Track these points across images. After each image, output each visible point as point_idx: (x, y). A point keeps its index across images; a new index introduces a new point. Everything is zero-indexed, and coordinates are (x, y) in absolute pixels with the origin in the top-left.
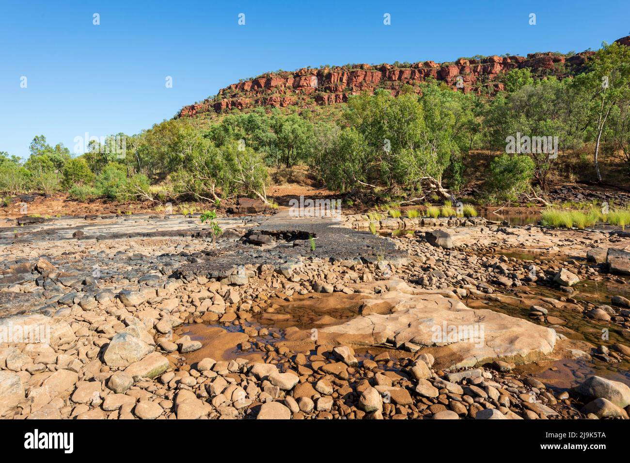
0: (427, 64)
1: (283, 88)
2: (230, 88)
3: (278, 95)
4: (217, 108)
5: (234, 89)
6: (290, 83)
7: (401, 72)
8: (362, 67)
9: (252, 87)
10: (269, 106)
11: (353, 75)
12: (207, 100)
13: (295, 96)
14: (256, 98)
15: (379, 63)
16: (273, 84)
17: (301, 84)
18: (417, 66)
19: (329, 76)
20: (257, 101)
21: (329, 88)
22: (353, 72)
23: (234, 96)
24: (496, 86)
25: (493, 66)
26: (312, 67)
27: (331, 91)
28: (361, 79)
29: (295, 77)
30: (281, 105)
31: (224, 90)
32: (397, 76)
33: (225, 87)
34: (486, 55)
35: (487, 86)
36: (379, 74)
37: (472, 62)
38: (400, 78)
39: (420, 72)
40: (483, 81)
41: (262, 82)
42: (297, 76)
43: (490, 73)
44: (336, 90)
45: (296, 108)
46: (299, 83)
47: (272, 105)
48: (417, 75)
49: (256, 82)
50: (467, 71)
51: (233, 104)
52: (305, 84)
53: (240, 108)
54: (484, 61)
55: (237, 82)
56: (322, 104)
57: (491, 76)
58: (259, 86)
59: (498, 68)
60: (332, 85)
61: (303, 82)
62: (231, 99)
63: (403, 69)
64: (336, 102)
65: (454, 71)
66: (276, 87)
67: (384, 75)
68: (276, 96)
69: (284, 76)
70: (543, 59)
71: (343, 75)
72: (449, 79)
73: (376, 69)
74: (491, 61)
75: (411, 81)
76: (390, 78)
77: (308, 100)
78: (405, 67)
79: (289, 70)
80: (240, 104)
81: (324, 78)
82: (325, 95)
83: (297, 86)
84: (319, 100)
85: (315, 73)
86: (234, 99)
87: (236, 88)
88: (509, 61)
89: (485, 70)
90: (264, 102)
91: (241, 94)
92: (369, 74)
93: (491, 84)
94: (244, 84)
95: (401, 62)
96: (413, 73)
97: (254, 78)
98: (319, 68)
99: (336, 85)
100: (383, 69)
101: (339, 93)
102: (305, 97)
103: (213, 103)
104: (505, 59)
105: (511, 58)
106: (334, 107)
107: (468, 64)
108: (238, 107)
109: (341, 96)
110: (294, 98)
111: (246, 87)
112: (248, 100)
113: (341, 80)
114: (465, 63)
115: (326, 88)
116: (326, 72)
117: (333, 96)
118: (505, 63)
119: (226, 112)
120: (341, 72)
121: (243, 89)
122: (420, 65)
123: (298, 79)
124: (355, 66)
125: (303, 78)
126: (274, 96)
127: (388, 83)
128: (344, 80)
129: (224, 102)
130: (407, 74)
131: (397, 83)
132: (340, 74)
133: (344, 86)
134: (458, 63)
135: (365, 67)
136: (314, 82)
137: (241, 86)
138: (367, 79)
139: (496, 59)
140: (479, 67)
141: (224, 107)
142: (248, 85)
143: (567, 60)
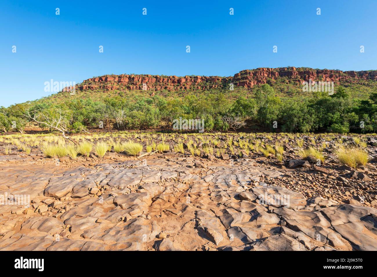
0: (173, 77)
1: (113, 82)
2: (88, 80)
3: (110, 85)
4: (81, 88)
5: (90, 80)
6: (117, 80)
7: (163, 79)
8: (147, 76)
9: (99, 81)
10: (106, 89)
11: (143, 79)
12: (77, 85)
13: (118, 86)
14: (100, 85)
15: (155, 75)
16: (108, 80)
17: (121, 81)
18: (170, 77)
19: (133, 78)
20: (100, 87)
21: (133, 84)
22: (144, 78)
23: (89, 84)
24: (198, 87)
25: (197, 79)
26: (127, 74)
27: (134, 85)
28: (147, 81)
29: (119, 78)
30: (112, 89)
31: (86, 81)
32: (162, 81)
33: (86, 79)
34: (195, 75)
35: (194, 87)
36: (155, 79)
37: (190, 77)
38: (163, 82)
39: (171, 80)
40: (194, 85)
41: (104, 79)
42: (120, 77)
43: (196, 82)
44: (136, 84)
45: (118, 91)
46: (120, 80)
47: (107, 89)
48: (170, 81)
49: (100, 78)
50: (188, 81)
51: (89, 87)
52: (123, 81)
53: (92, 89)
54: (195, 77)
55: (92, 78)
56: (130, 90)
57: (196, 84)
58: (102, 80)
59: (199, 80)
60: (135, 82)
61: (122, 80)
62: (88, 85)
63: (164, 78)
64: (136, 89)
65: (183, 80)
66: (110, 81)
67: (157, 80)
68: (109, 85)
69: (114, 77)
70: (214, 78)
71: (139, 78)
72: (181, 83)
73: (154, 77)
74: (197, 78)
75: (167, 83)
76: (159, 81)
77: (124, 88)
78: (165, 77)
79: (116, 74)
80: (93, 88)
81: (131, 79)
82: (131, 86)
83: (119, 81)
84: (129, 88)
85: (128, 76)
86: (90, 85)
87: (91, 80)
88: (203, 78)
89: (195, 81)
90: (104, 87)
91: (93, 83)
92: (150, 79)
93: (196, 86)
94: (95, 79)
95: (164, 75)
96: (168, 80)
97: (100, 76)
98: (130, 75)
99: (136, 83)
100: (156, 77)
101: (137, 86)
102: (122, 86)
103: (80, 86)
104: (202, 77)
105: (204, 77)
106: (135, 91)
107: (189, 77)
108: (91, 89)
109: (138, 87)
110: (118, 87)
111: (96, 80)
112: (96, 86)
113: (139, 81)
114: (188, 78)
115: (132, 83)
116: (133, 76)
117: (135, 87)
118: (202, 79)
119: (85, 91)
120: (138, 77)
121: (94, 81)
122: (171, 77)
123: (120, 78)
124: (145, 75)
125: (122, 78)
126: (108, 85)
127: (158, 83)
128: (140, 81)
129: (85, 86)
130: (166, 80)
131: (161, 83)
132: (138, 78)
133: (140, 83)
134: (185, 77)
135: (149, 76)
136: (127, 80)
137: (94, 80)
138: (149, 81)
139: (198, 77)
140: (193, 80)
141: (84, 88)
142: (97, 80)
143: (222, 79)
